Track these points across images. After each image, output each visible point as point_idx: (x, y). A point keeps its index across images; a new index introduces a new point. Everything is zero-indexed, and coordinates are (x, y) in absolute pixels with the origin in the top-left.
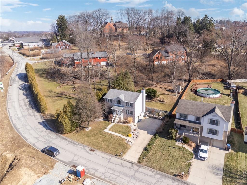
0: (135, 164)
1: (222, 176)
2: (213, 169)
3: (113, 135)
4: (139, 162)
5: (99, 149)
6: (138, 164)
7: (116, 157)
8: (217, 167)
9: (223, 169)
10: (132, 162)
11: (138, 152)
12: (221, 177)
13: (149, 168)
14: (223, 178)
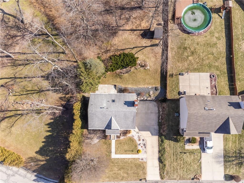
0: (159, 182)
1: (223, 162)
2: (216, 158)
3: (124, 159)
4: (162, 178)
5: (122, 180)
6: (162, 181)
7: (141, 181)
8: (219, 154)
9: (223, 155)
10: (157, 181)
11: (156, 167)
12: (223, 164)
13: (172, 181)
14: (224, 164)
